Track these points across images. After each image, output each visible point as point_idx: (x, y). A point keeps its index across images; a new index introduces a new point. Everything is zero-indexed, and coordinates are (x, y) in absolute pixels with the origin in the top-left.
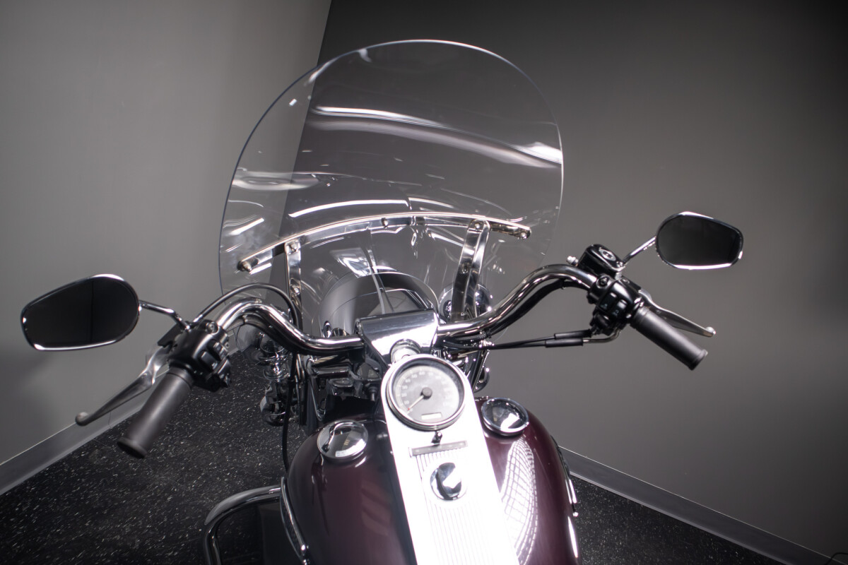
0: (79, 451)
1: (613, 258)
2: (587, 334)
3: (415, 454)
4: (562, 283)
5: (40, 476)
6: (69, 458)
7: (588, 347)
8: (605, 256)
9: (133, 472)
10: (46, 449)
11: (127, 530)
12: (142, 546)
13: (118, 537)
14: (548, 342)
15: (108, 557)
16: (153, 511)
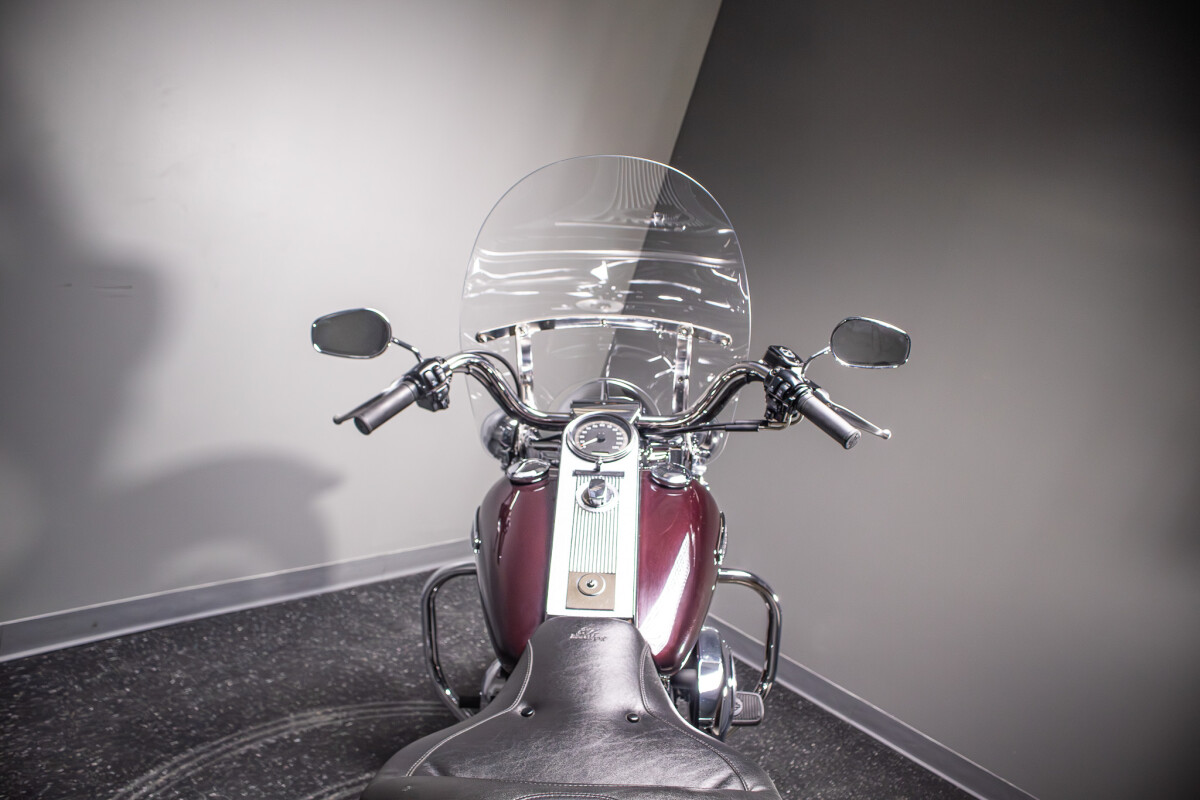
0: (350, 590)
1: (793, 356)
2: (765, 423)
3: (576, 474)
4: (750, 378)
5: (313, 599)
6: (340, 593)
7: (762, 431)
8: (787, 354)
9: (393, 617)
10: (322, 575)
11: (375, 657)
12: (384, 672)
13: (365, 659)
14: (728, 426)
15: (353, 670)
16: (403, 650)
